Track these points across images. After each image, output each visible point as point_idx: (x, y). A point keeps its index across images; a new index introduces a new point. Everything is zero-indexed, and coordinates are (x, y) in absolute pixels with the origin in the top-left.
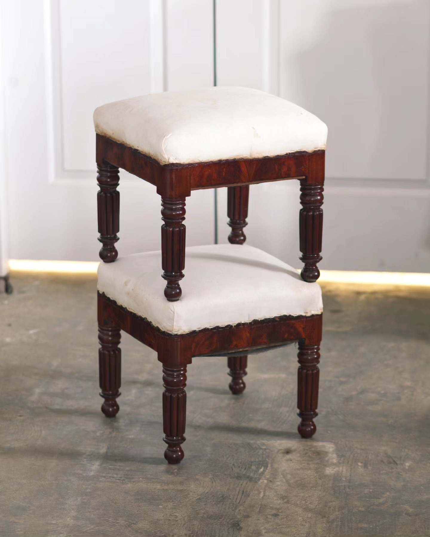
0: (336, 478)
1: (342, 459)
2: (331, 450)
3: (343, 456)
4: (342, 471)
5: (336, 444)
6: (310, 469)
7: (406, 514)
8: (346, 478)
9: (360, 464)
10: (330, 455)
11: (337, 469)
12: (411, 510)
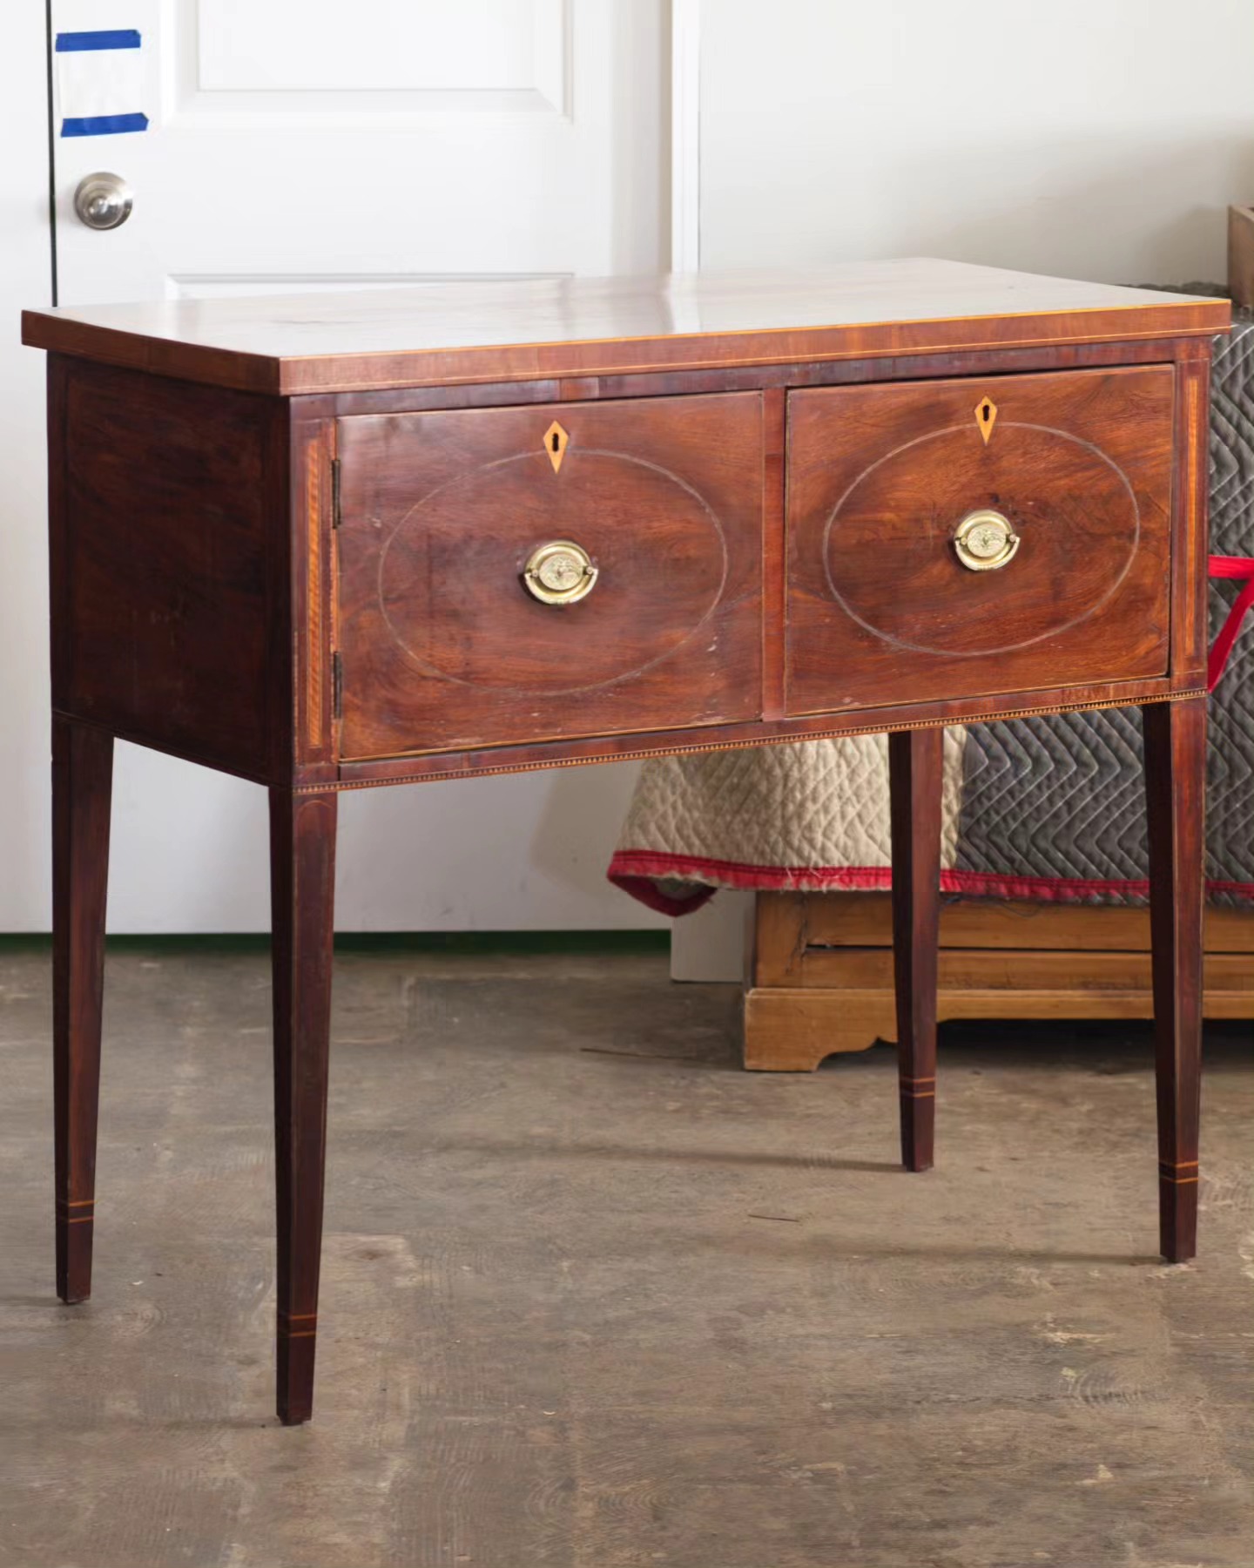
0: (422, 1292)
1: (426, 1262)
2: (400, 1247)
3: (426, 1256)
4: (431, 1282)
5: (407, 1237)
6: (362, 1280)
7: (578, 1343)
8: (441, 1292)
9: (465, 1268)
10: (399, 1256)
11: (420, 1277)
12: (587, 1337)
